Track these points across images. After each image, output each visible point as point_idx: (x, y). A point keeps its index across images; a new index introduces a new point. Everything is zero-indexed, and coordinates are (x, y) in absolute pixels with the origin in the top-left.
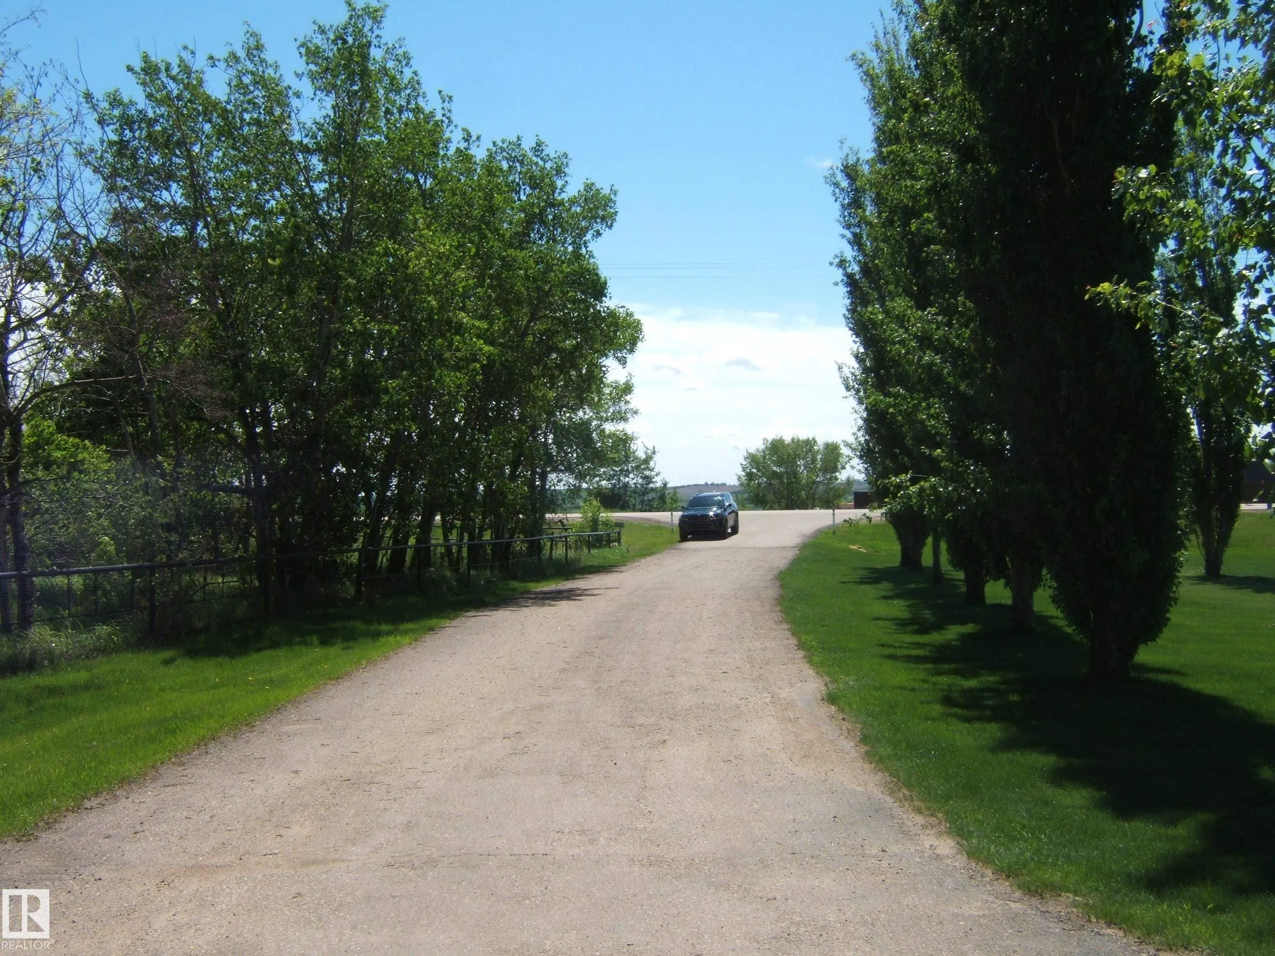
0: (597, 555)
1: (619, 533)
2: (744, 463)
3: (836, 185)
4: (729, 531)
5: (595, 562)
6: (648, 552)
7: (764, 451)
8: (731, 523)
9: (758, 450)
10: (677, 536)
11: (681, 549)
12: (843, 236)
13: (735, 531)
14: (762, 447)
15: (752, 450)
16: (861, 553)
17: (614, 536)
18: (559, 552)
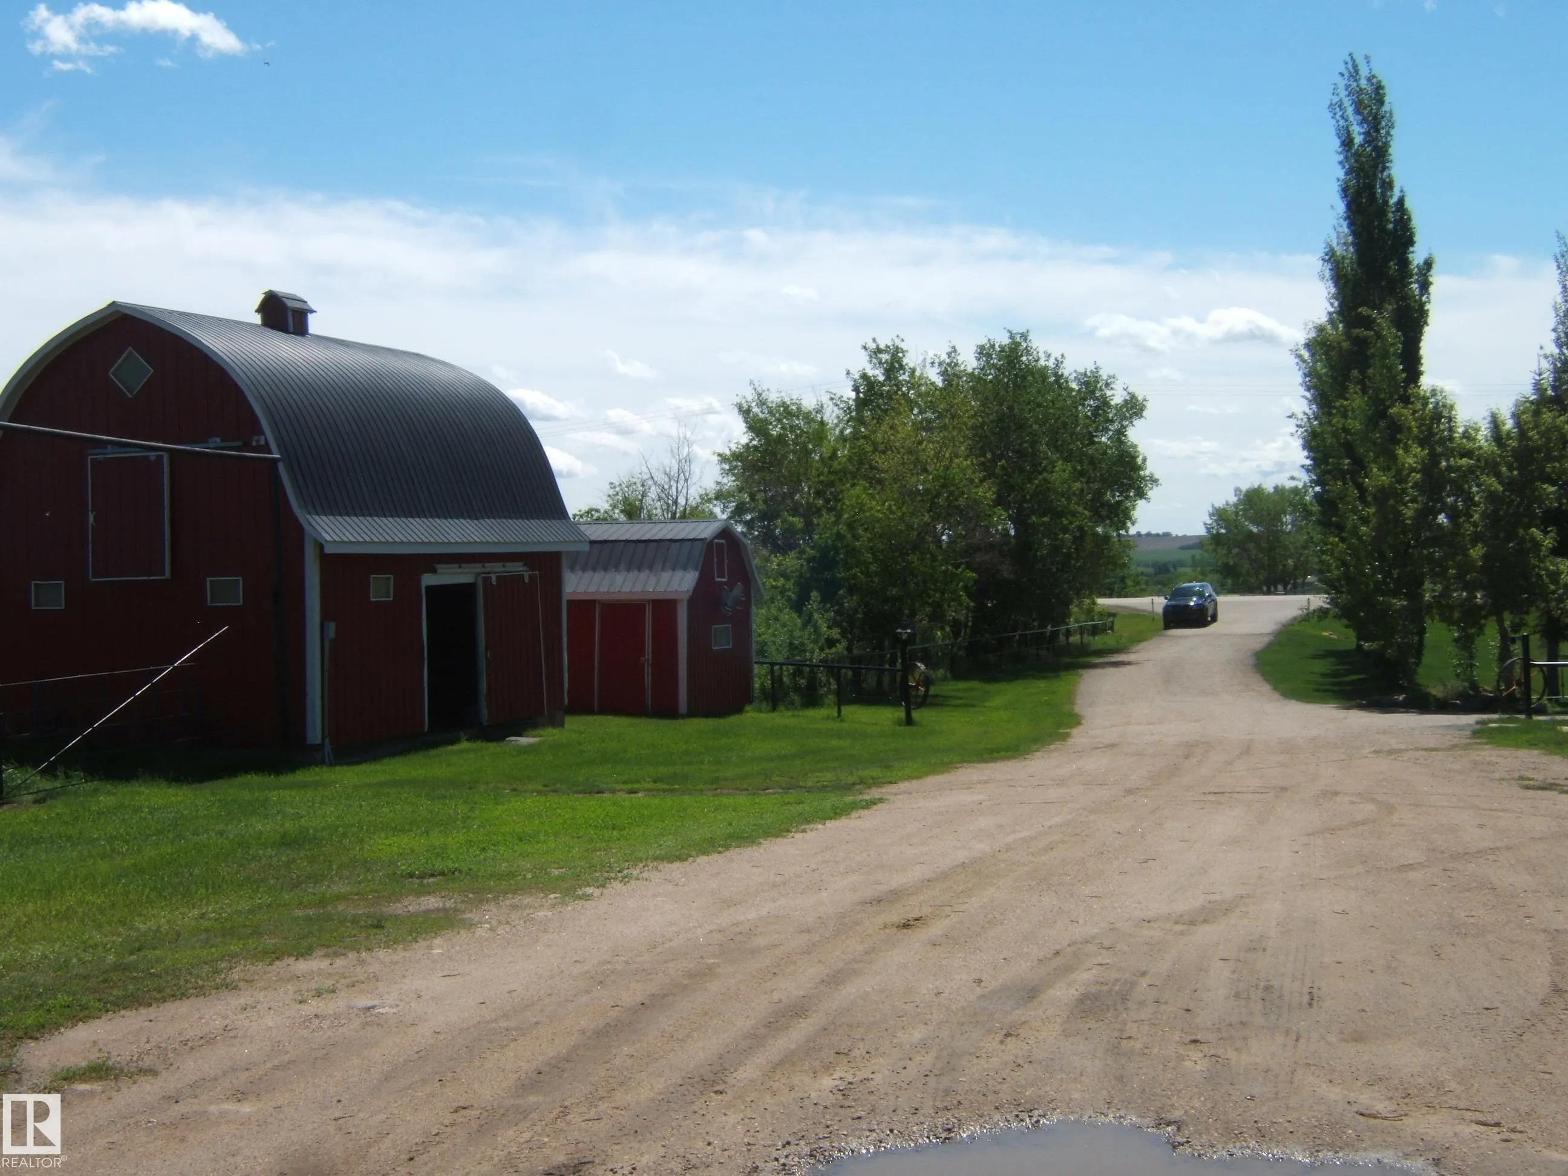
0: (1098, 642)
1: (1112, 622)
2: (1209, 522)
3: (1300, 357)
4: (1209, 619)
5: (1100, 646)
6: (1140, 638)
7: (1236, 505)
8: (1210, 612)
9: (1227, 504)
10: (1161, 624)
11: (1169, 636)
12: (1304, 397)
13: (1214, 619)
14: (1233, 499)
15: (1220, 503)
16: (1332, 639)
17: (1109, 625)
18: (1075, 639)
